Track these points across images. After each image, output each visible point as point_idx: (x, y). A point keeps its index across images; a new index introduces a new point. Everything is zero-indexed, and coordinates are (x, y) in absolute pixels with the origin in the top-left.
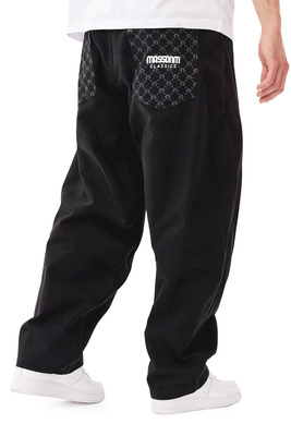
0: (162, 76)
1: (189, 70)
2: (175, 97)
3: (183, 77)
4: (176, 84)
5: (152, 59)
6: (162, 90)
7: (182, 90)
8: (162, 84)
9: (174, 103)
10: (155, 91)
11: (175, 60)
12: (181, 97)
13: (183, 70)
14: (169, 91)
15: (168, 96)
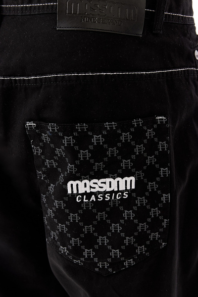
0: (101, 215)
1: (154, 199)
2: (129, 252)
3: (142, 214)
4: (129, 228)
5: (80, 187)
6: (104, 240)
7: (142, 238)
8: (102, 228)
9: (129, 262)
10: (89, 241)
11: (125, 183)
12: (141, 249)
13: (141, 201)
14: (116, 241)
15: (116, 252)
